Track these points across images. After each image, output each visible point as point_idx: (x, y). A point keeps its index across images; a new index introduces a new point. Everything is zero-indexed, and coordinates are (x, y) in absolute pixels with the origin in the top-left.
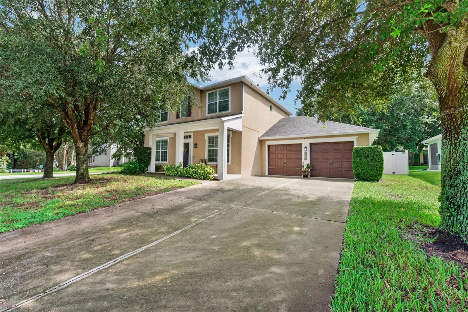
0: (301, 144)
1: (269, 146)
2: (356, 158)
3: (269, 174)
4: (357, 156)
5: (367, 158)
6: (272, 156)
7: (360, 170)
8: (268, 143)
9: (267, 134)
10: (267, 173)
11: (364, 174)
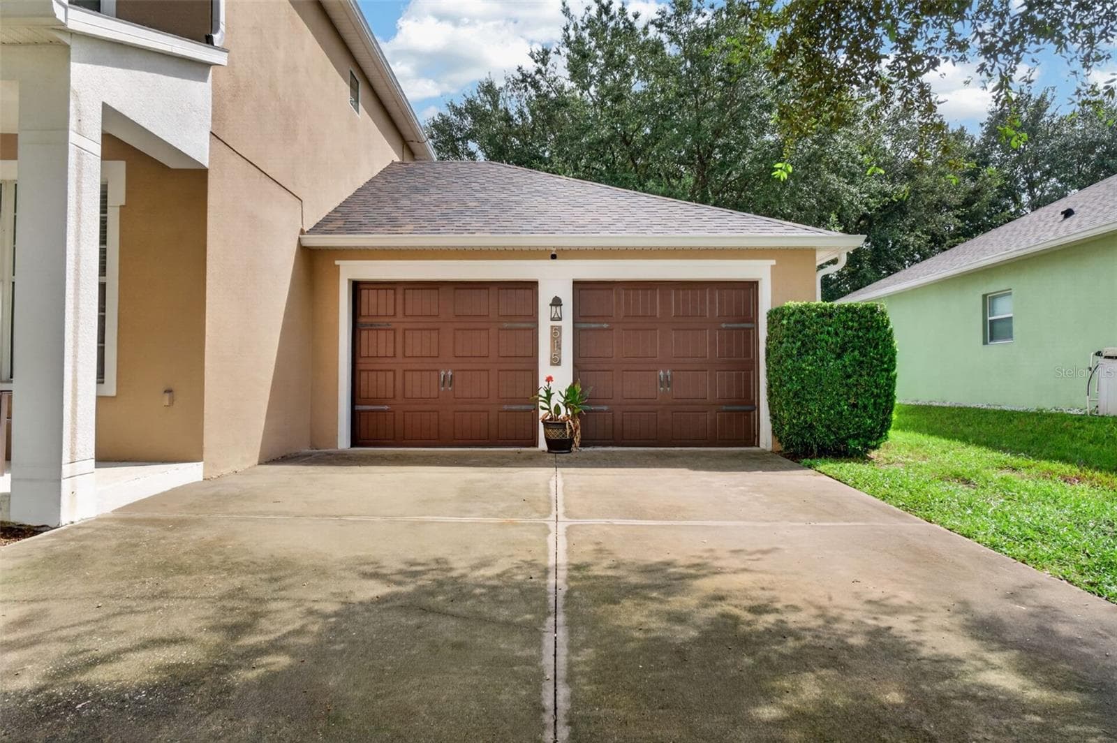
0: (532, 286)
1: (357, 287)
2: (800, 354)
3: (355, 441)
4: (803, 344)
5: (839, 356)
6: (376, 344)
7: (813, 406)
8: (351, 270)
9: (343, 217)
10: (344, 442)
11: (828, 427)
